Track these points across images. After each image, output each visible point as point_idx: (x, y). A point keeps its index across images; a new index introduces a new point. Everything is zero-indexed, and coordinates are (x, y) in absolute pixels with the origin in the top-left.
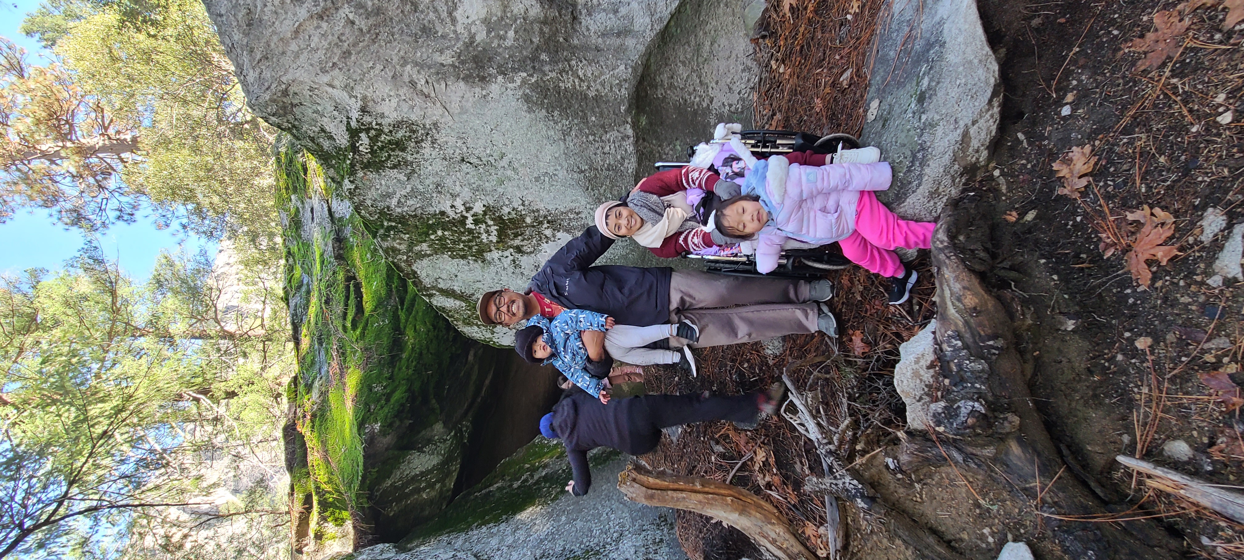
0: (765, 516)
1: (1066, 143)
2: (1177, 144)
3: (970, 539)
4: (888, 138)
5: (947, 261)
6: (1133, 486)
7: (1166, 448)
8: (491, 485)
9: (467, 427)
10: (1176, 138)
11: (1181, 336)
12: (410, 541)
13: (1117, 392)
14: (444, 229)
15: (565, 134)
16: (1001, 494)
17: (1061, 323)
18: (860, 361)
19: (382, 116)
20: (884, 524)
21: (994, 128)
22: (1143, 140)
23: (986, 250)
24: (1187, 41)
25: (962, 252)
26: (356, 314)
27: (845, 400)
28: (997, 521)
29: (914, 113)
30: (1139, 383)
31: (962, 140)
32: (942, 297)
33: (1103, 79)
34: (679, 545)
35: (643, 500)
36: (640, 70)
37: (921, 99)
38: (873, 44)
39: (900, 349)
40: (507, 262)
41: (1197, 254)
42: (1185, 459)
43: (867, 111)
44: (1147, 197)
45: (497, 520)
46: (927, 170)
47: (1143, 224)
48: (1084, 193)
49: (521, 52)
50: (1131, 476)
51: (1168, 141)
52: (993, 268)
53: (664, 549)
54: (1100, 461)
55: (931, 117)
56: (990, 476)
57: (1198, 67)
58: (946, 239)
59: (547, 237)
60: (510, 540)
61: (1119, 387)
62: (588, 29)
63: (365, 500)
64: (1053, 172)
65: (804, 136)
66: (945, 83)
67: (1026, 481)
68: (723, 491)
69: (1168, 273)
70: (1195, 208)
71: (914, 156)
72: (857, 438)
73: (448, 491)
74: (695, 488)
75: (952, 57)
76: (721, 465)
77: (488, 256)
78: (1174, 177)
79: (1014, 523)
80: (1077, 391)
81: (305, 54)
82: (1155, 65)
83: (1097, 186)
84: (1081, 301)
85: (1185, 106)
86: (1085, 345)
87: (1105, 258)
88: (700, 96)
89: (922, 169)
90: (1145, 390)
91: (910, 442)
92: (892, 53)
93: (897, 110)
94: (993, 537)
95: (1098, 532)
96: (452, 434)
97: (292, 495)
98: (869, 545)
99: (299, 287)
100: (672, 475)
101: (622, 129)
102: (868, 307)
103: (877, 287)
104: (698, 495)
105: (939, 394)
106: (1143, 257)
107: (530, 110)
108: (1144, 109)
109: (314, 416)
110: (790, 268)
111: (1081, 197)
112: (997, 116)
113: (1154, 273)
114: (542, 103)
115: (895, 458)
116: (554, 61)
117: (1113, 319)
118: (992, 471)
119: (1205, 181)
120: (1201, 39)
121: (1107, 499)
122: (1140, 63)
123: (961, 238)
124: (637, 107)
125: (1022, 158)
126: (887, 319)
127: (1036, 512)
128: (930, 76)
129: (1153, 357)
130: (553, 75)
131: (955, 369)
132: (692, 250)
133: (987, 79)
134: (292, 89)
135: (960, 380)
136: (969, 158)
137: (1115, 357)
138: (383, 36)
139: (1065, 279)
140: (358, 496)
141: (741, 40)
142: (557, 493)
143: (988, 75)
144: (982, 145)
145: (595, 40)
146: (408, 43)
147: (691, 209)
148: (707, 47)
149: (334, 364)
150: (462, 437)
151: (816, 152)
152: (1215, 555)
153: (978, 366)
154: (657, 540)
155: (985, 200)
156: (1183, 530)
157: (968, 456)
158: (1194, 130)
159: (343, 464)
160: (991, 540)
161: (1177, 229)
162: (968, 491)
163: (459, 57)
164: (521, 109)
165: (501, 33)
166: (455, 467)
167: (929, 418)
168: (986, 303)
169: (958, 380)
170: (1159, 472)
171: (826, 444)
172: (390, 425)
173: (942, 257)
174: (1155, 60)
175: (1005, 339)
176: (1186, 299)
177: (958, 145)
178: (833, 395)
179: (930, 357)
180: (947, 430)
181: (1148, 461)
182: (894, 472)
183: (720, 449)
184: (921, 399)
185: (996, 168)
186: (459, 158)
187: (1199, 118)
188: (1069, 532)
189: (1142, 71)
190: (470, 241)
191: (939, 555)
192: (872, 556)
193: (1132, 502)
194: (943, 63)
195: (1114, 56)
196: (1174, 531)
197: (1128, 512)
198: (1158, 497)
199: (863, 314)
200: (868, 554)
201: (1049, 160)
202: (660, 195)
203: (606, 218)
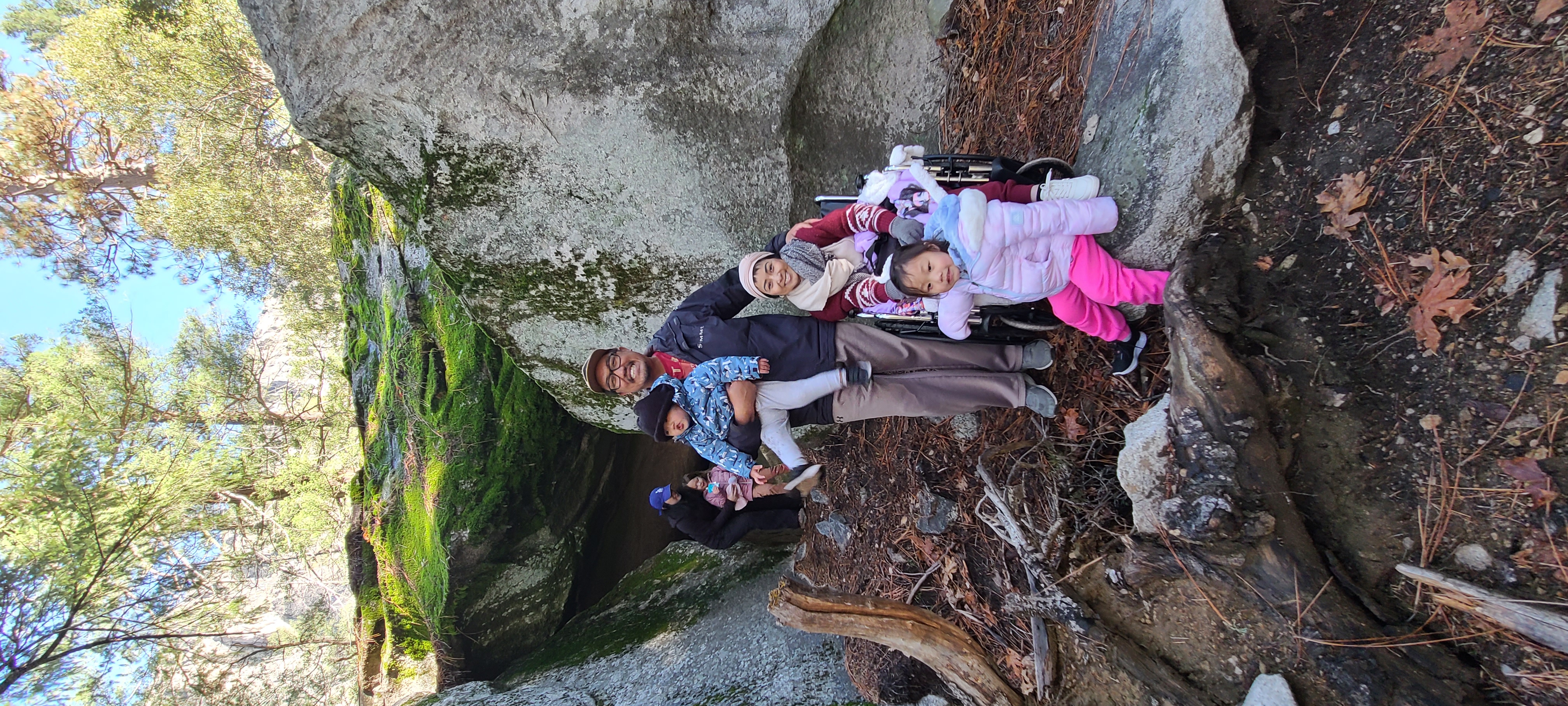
0: (955, 644)
1: (1334, 170)
2: (1474, 170)
3: (1212, 670)
4: (1108, 164)
5: (1184, 320)
6: (1416, 603)
7: (1458, 554)
8: (611, 606)
9: (580, 532)
10: (1472, 161)
11: (1478, 413)
12: (509, 678)
13: (1396, 483)
14: (547, 283)
15: (701, 160)
16: (1251, 613)
17: (1327, 398)
18: (1074, 447)
19: (467, 137)
20: (1104, 652)
21: (1243, 151)
22: (1431, 165)
23: (1233, 305)
24: (1487, 38)
25: (1202, 309)
26: (437, 391)
27: (1055, 497)
28: (1246, 647)
29: (1142, 132)
30: (1425, 473)
31: (1203, 166)
32: (1178, 365)
33: (1381, 87)
34: (849, 680)
35: (800, 624)
36: (796, 79)
37: (1151, 114)
38: (1091, 45)
39: (1125, 432)
40: (628, 324)
41: (1498, 309)
42: (1482, 567)
43: (1083, 130)
44: (1436, 236)
45: (619, 650)
46: (1159, 205)
47: (1430, 272)
48: (1356, 233)
49: (644, 55)
50: (1414, 589)
51: (1462, 166)
52: (1241, 328)
53: (830, 685)
54: (1374, 571)
55: (1163, 137)
56: (1238, 591)
57: (1501, 72)
58: (1182, 292)
59: (678, 292)
60: (635, 675)
61: (1400, 478)
62: (729, 27)
63: (452, 626)
64: (1317, 206)
65: (1004, 161)
66: (1182, 94)
67: (1282, 597)
68: (901, 614)
69: (1461, 333)
70: (1496, 251)
71: (1142, 187)
72: (1071, 544)
73: (557, 614)
74: (866, 609)
75: (1190, 60)
76: (901, 579)
77: (604, 316)
78: (1469, 212)
79: (1268, 650)
80: (1347, 483)
81: (367, 58)
82: (1447, 69)
83: (1372, 223)
84: (1352, 370)
85: (1484, 121)
86: (1357, 424)
87: (1382, 314)
88: (873, 112)
89: (1153, 203)
90: (1432, 481)
91: (1137, 549)
92: (1114, 56)
93: (1120, 128)
94: (1241, 668)
95: (1373, 661)
96: (562, 542)
97: (359, 621)
98: (1086, 679)
99: (364, 358)
100: (836, 594)
101: (773, 155)
102: (1084, 378)
103: (1095, 354)
104: (870, 618)
105: (1174, 488)
106: (1430, 313)
107: (656, 130)
108: (1432, 125)
109: (385, 521)
110: (986, 327)
111: (1352, 238)
112: (1247, 136)
113: (1443, 334)
114: (671, 122)
115: (1118, 569)
116: (686, 68)
117: (1391, 391)
119: (1509, 217)
120: (1505, 35)
121: (1384, 619)
122: (1426, 67)
123: (1202, 290)
124: (793, 126)
125: (1278, 189)
126: (1108, 394)
127: (1295, 636)
128: (1163, 84)
129: (1442, 440)
130: (685, 85)
131: (1193, 456)
132: (862, 307)
133: (1234, 88)
134: (349, 104)
135: (1198, 470)
136: (1212, 189)
137: (1393, 440)
138: (467, 35)
139: (1332, 343)
140: (442, 622)
141: (924, 40)
142: (696, 616)
143: (1235, 83)
144: (1228, 172)
145: (738, 41)
146: (498, 44)
147: (860, 257)
148: (881, 50)
149: (410, 455)
150: (574, 545)
151: (1018, 183)
152: (1518, 689)
153: (1222, 452)
154: (821, 674)
155: (1232, 241)
156: (1479, 657)
157: (1210, 567)
158: (1495, 151)
159: (424, 582)
160: (1238, 671)
161: (1473, 278)
162: (1210, 610)
163: (564, 61)
164: (644, 128)
165: (619, 30)
166: (566, 584)
167: (1161, 518)
168: (1233, 373)
169: (1197, 470)
170: (1449, 584)
171: (1032, 552)
172: (483, 532)
174: (1446, 63)
175: (1257, 418)
176: (1484, 367)
177: (1197, 173)
178: (1041, 489)
179: (1163, 442)
180: (1184, 534)
181: (1436, 570)
182: (1117, 586)
183: (898, 558)
184: (1151, 494)
185: (1245, 201)
186: (566, 191)
187: (1501, 136)
188: (1336, 661)
189: (1430, 78)
190: (580, 297)
191: (1173, 691)
192: (1089, 692)
193: (1415, 622)
194: (1179, 68)
195: (1395, 58)
196: (1467, 658)
197: (1410, 635)
198: (1447, 615)
199: (1078, 388)
200: (1085, 690)
201: (1313, 191)
202: (820, 245)
203: (754, 273)
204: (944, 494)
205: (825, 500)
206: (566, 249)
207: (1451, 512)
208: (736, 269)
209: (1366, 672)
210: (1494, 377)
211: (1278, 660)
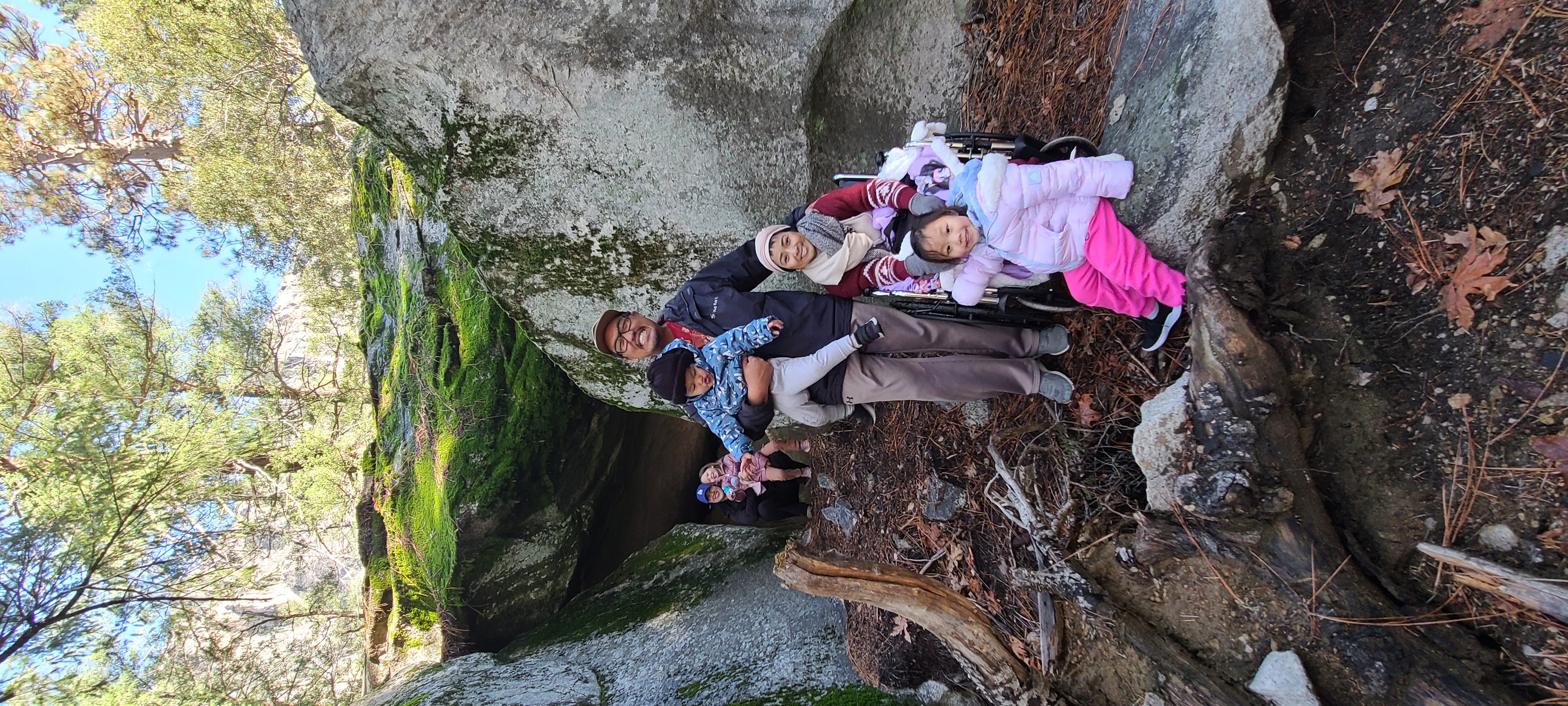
0: (961, 613)
1: (1369, 147)
2: (1515, 145)
4: (1135, 141)
5: (1207, 296)
6: (1436, 584)
7: (1482, 535)
8: (616, 585)
9: (587, 511)
10: (1515, 136)
11: (1510, 391)
12: (513, 651)
13: (1421, 464)
14: (563, 257)
15: (720, 138)
16: (1265, 591)
17: (1352, 377)
18: (1087, 433)
19: (488, 108)
20: (1112, 628)
21: (1274, 128)
22: (1471, 140)
23: (1258, 283)
24: (1536, 8)
25: (1226, 285)
26: (451, 365)
27: (1066, 479)
28: (1257, 626)
29: (1171, 107)
30: (1451, 453)
31: (1233, 144)
32: (1199, 341)
33: (1422, 61)
34: (850, 664)
35: (806, 587)
36: (818, 59)
37: (1182, 88)
38: (1121, 25)
39: (1142, 409)
40: (642, 302)
41: (1536, 286)
42: (1508, 548)
43: (1109, 110)
44: (1473, 213)
45: (622, 628)
46: (1185, 183)
47: (1466, 249)
48: (1389, 211)
49: (666, 31)
50: (1435, 572)
51: (1504, 141)
52: (1266, 306)
53: (831, 668)
54: (1394, 552)
55: (1193, 112)
56: (1251, 569)
57: (1550, 42)
58: (1207, 268)
60: (637, 652)
61: (1424, 458)
62: (753, 5)
63: (458, 598)
64: (1350, 185)
65: (1028, 139)
66: (1214, 68)
67: (1298, 575)
68: (906, 580)
69: (1496, 311)
70: (1536, 226)
71: (1169, 164)
72: (1081, 526)
73: (561, 590)
74: (871, 575)
75: (1224, 33)
76: (905, 565)
77: (618, 293)
78: (1509, 187)
79: (1281, 628)
80: (1369, 464)
81: (391, 25)
82: (1492, 42)
83: (1406, 202)
84: (1379, 348)
85: (1529, 94)
86: (1383, 404)
87: (1413, 293)
88: (894, 97)
89: (1179, 181)
90: (1459, 461)
91: (1149, 526)
92: (1145, 35)
93: (1149, 105)
94: (1252, 646)
95: (1389, 639)
96: (569, 520)
97: (367, 590)
98: (1092, 654)
99: (379, 332)
100: (843, 559)
101: (793, 135)
102: (1100, 363)
103: (1113, 338)
104: (876, 584)
105: (1190, 464)
106: (1464, 291)
107: (676, 106)
108: (1473, 100)
109: (395, 492)
110: (1003, 308)
111: (1385, 217)
112: (1280, 112)
113: (1477, 312)
114: (692, 98)
115: (1129, 547)
116: (708, 44)
117: (1420, 371)
118: (1254, 563)
119: (1552, 191)
120: (1556, 5)
121: (1401, 599)
122: (1471, 39)
123: (1227, 268)
124: (813, 108)
125: (1309, 168)
126: (1125, 379)
127: (1310, 614)
128: (1195, 58)
129: (1471, 419)
130: (707, 62)
131: (1211, 432)
132: (879, 284)
133: (1269, 62)
134: (374, 71)
135: (1217, 446)
136: (1241, 167)
137: (1421, 419)
139: (1360, 321)
140: (449, 593)
141: (949, 25)
142: (699, 597)
143: (1270, 57)
144: (1259, 150)
145: (761, 19)
146: (522, 15)
147: (877, 234)
148: (905, 33)
149: (422, 428)
150: (581, 523)
152: (1539, 670)
153: (1242, 428)
154: (822, 657)
155: (1259, 221)
156: (1500, 639)
157: (1224, 544)
158: (1540, 125)
159: (432, 553)
160: (1249, 649)
161: (1511, 254)
162: (1222, 588)
163: (587, 35)
164: (664, 104)
165: (642, 5)
166: (572, 562)
167: (1176, 494)
168: (1256, 348)
169: (1215, 446)
170: (1472, 563)
171: (1042, 529)
172: (491, 506)
173: (1201, 290)
174: (1491, 35)
175: (1279, 394)
176: (1518, 345)
177: (1227, 150)
178: (1052, 475)
179: (1180, 418)
180: (1198, 509)
181: (1460, 551)
182: (1127, 565)
183: (904, 544)
184: (1165, 471)
185: (1274, 181)
186: (584, 166)
187: (1547, 109)
188: (1351, 638)
189: (1474, 51)
190: (596, 273)
191: (1182, 667)
192: (1096, 668)
193: (1434, 604)
194: (1212, 42)
195: (1438, 32)
196: (1487, 640)
197: (1429, 615)
198: (1468, 597)
199: (1093, 373)
200: (1090, 665)
201: (1346, 170)
202: (839, 218)
203: (770, 246)
204: (952, 481)
205: (832, 486)
206: (582, 223)
207: (1476, 492)
208: (754, 240)
209: (1382, 649)
210: (1528, 355)
211: (1290, 638)
